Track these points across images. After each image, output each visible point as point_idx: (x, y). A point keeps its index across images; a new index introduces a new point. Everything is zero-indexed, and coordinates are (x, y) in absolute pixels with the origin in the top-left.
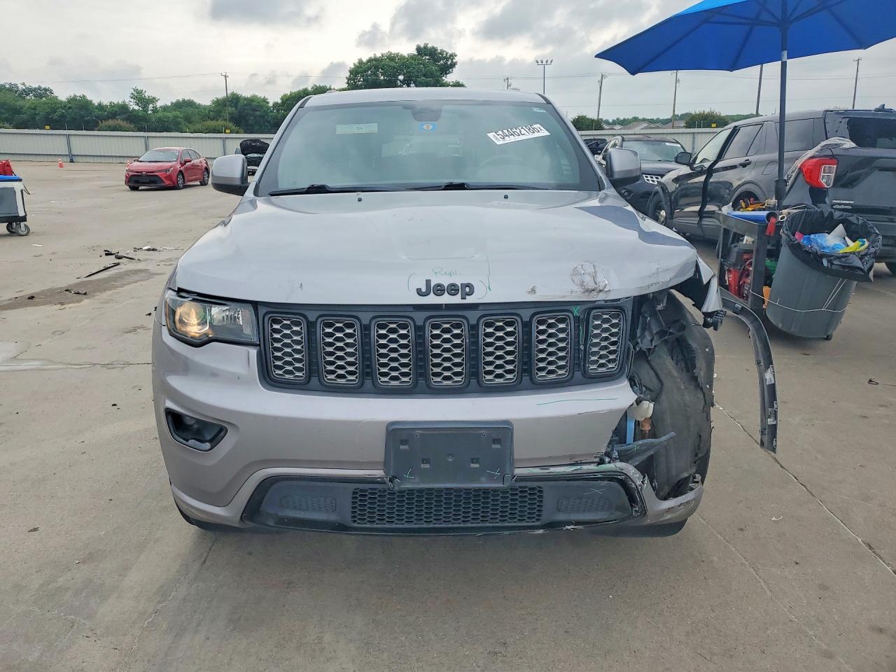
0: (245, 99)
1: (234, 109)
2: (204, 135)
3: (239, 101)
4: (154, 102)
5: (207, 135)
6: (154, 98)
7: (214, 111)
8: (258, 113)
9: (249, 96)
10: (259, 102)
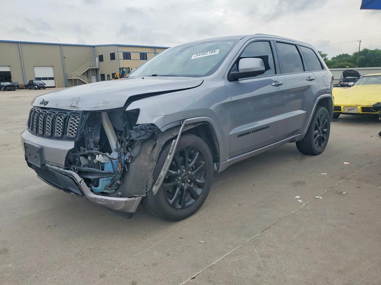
0: (371, 51)
1: (363, 56)
2: (336, 69)
3: (367, 53)
4: (325, 56)
5: (337, 69)
6: (326, 54)
7: (353, 59)
8: (377, 58)
9: (373, 50)
10: (378, 52)
